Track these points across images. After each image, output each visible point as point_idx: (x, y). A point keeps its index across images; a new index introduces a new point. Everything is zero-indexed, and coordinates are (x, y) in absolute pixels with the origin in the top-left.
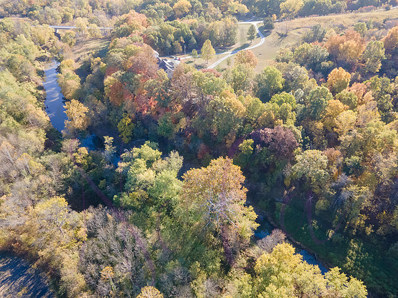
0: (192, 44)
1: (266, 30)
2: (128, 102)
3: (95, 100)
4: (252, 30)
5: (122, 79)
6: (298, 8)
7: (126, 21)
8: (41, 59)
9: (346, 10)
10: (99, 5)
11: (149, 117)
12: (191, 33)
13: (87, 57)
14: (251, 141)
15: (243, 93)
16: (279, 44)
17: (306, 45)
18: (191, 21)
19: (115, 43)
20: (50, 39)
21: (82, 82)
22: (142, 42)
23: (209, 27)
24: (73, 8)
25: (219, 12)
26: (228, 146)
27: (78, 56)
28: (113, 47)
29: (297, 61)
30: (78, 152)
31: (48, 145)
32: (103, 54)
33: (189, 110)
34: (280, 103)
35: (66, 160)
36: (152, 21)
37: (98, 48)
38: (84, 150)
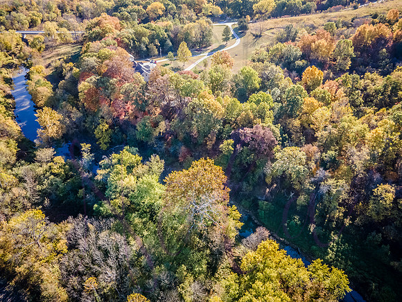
0: (167, 46)
1: (241, 31)
2: (105, 108)
3: (69, 107)
4: (227, 31)
5: (97, 84)
6: (270, 9)
7: (98, 24)
8: (9, 66)
9: (316, 10)
10: (68, 8)
11: (127, 122)
12: (166, 36)
13: (58, 63)
14: (231, 141)
15: (221, 94)
16: (254, 44)
17: (279, 45)
18: (165, 23)
19: (88, 48)
20: (18, 44)
21: (54, 89)
22: (116, 45)
23: (184, 29)
24: (40, 12)
25: (194, 14)
26: (209, 147)
27: (48, 62)
28: (85, 52)
29: (272, 61)
30: (53, 162)
31: (20, 156)
32: (75, 58)
33: (168, 113)
34: (258, 102)
35: (40, 171)
36: (125, 25)
37: (69, 53)
38: (60, 160)
